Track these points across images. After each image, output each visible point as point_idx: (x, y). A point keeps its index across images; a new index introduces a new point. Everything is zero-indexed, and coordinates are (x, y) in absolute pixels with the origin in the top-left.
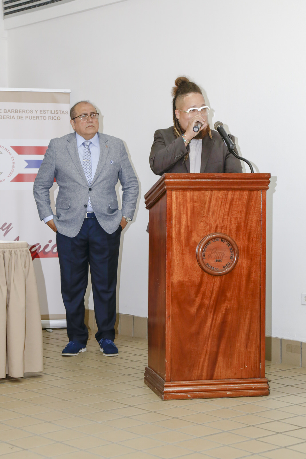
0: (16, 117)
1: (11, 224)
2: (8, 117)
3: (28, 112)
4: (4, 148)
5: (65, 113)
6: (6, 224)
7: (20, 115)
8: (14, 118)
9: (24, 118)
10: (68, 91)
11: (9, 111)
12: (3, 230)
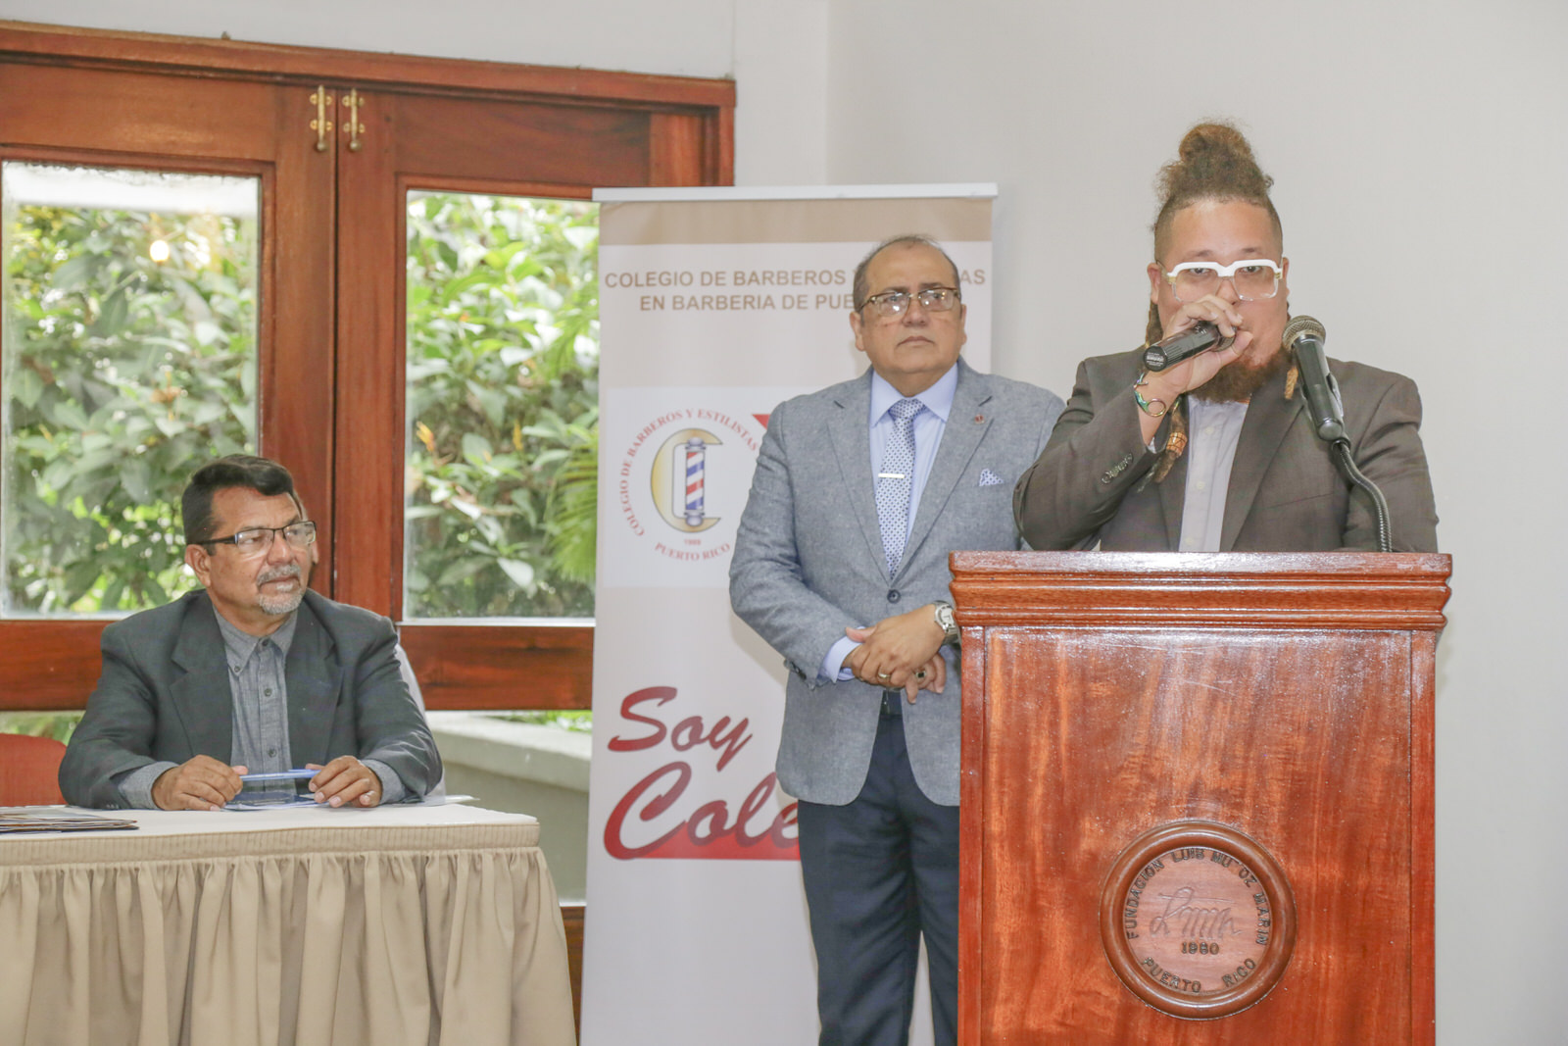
0: (778, 302)
1: (744, 724)
2: (749, 301)
3: (826, 278)
4: (731, 423)
5: (972, 278)
6: (726, 721)
7: (794, 291)
8: (772, 305)
9: (811, 302)
10: (988, 189)
11: (754, 278)
12: (716, 745)
